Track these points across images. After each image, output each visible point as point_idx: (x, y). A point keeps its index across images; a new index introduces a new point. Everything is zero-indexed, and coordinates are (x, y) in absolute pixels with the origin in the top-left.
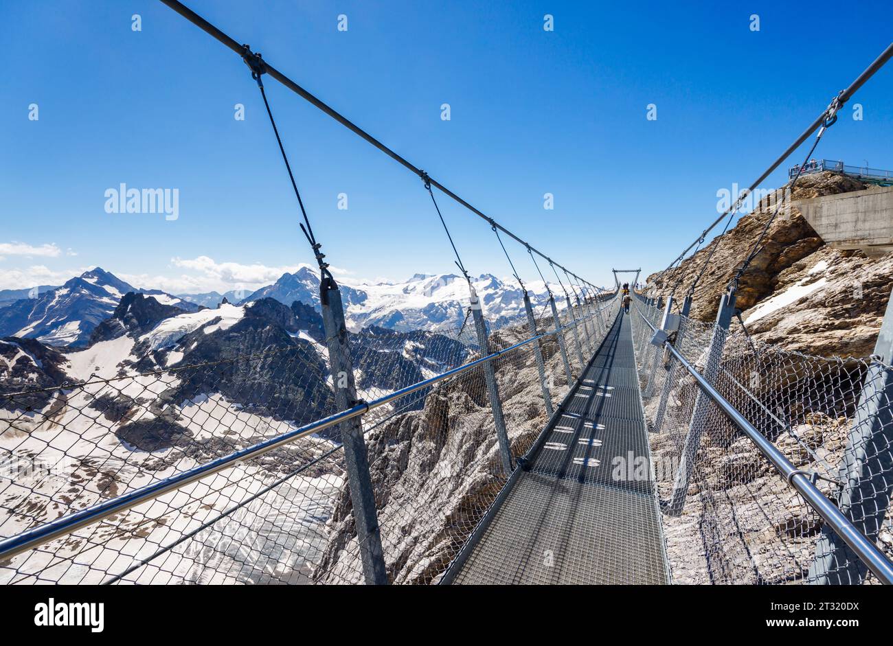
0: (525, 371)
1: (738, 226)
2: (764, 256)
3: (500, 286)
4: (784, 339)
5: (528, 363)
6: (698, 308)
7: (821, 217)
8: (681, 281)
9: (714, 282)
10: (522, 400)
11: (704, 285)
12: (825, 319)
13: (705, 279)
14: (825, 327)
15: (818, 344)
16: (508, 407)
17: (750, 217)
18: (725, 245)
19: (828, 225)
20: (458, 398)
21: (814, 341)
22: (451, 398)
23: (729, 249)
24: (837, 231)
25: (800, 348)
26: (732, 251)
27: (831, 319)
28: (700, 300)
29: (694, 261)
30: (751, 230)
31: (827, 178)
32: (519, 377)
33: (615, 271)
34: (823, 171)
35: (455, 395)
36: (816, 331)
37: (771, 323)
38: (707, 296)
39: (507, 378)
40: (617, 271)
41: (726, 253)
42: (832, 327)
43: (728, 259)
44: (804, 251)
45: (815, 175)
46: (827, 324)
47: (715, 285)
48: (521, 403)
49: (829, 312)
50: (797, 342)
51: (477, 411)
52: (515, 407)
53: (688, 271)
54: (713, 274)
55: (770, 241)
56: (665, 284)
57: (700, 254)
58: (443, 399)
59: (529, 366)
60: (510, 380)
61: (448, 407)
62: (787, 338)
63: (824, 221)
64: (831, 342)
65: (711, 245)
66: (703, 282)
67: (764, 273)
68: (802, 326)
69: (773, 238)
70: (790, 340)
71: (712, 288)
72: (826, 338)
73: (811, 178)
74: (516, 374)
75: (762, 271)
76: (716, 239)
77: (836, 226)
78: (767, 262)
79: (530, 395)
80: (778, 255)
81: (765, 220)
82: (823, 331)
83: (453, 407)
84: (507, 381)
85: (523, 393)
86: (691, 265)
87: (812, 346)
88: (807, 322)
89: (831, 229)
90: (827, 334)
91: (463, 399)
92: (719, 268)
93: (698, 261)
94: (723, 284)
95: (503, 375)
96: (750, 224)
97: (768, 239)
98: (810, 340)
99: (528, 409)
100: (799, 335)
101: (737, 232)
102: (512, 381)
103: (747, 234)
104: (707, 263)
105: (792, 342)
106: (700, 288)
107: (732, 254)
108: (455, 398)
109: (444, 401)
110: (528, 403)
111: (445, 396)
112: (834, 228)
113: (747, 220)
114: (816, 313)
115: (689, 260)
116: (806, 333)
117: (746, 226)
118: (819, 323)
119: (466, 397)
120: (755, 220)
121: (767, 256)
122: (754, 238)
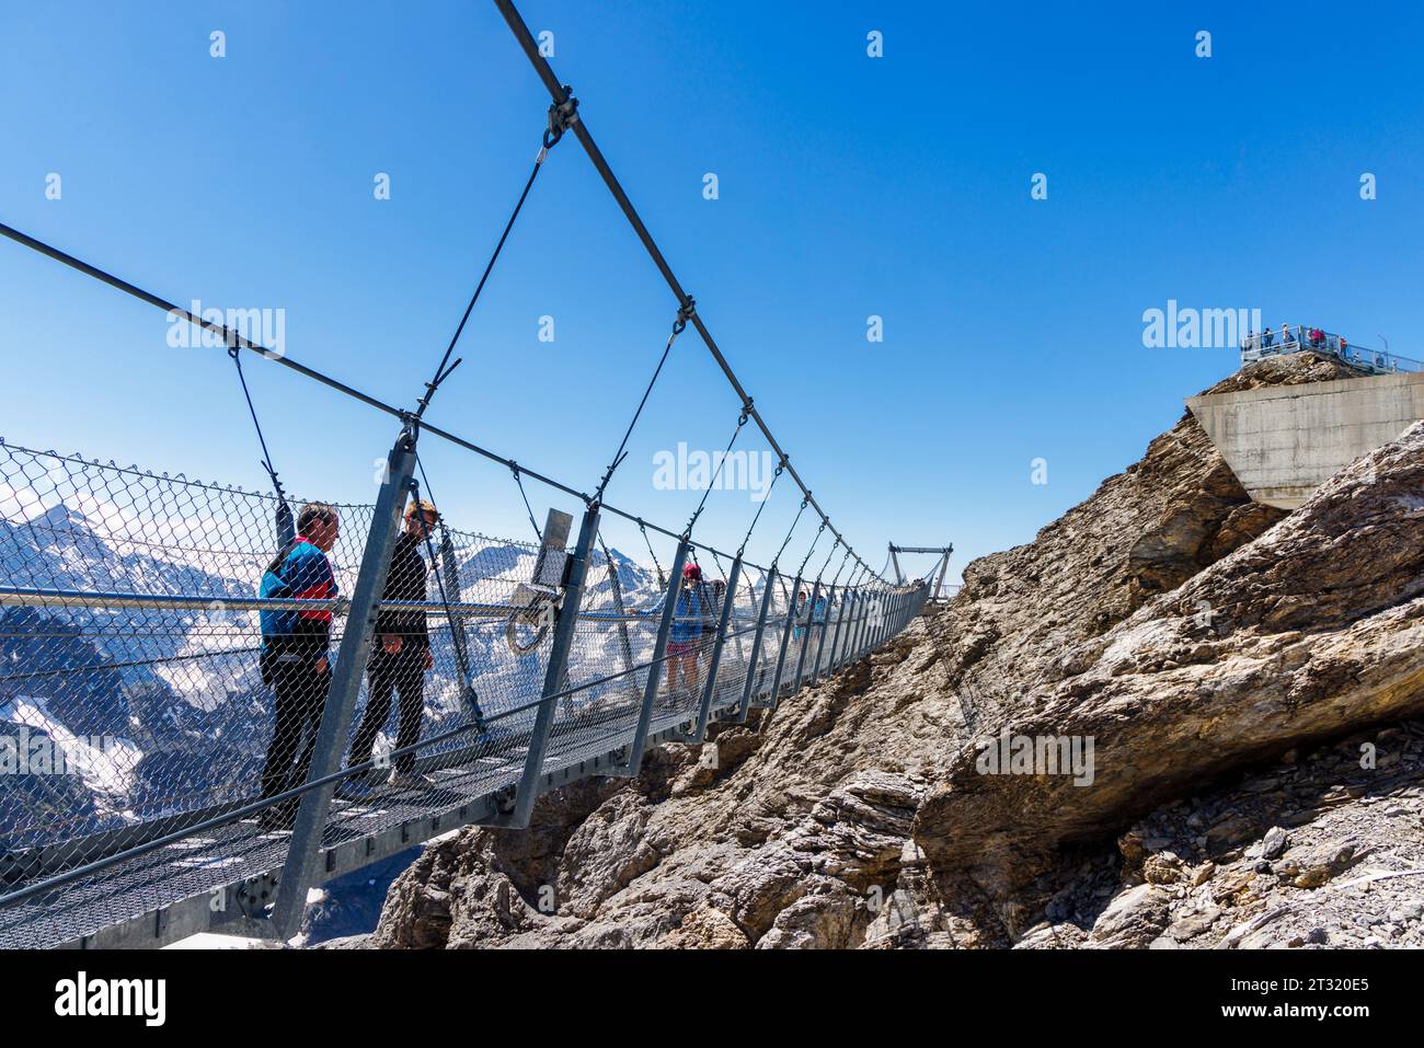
0: (668, 808)
1: (1148, 458)
2: (1192, 525)
3: (641, 582)
4: (1103, 685)
5: (678, 787)
6: (1066, 643)
7: (1236, 434)
8: (1036, 579)
9: (1099, 583)
10: (655, 890)
11: (1080, 589)
12: (1177, 641)
13: (1083, 575)
14: (1174, 660)
15: (1160, 695)
16: (617, 912)
17: (1170, 439)
18: (1124, 497)
19: (1250, 453)
20: (481, 892)
21: (1154, 689)
22: (459, 893)
23: (1131, 507)
24: (1265, 466)
25: (1129, 704)
26: (1136, 512)
27: (1187, 640)
28: (1072, 626)
29: (1062, 531)
30: (1172, 468)
31: (1307, 365)
32: (652, 826)
33: (893, 549)
34: (1301, 350)
35: (473, 882)
36: (1159, 667)
37: (1092, 653)
38: (1084, 615)
39: (618, 829)
40: (899, 550)
41: (1126, 516)
42: (1186, 659)
43: (1128, 530)
44: (1266, 518)
45: (1287, 358)
46: (1177, 653)
47: (1101, 589)
48: (653, 899)
49: (1182, 626)
50: (1126, 692)
51: (531, 927)
52: (633, 912)
53: (1051, 555)
54: (1098, 563)
55: (1201, 492)
56: (1002, 586)
57: (1074, 516)
58: (438, 895)
59: (680, 795)
60: (628, 834)
61: (448, 920)
62: (1109, 683)
63: (1242, 444)
64: (1182, 692)
65: (1096, 497)
66: (1079, 582)
67: (1192, 563)
68: (1137, 657)
69: (1208, 486)
70: (1113, 687)
71: (1096, 596)
72: (1175, 682)
73: (1280, 362)
74: (646, 816)
75: (1190, 559)
76: (1106, 483)
77: (1262, 455)
78: (1198, 539)
79: (677, 877)
80: (1218, 526)
81: (1199, 446)
82: (1171, 668)
83: (463, 918)
84: (618, 837)
85: (662, 869)
86: (1057, 540)
87: (1149, 701)
88: (1147, 648)
89: (1254, 463)
90: (1176, 673)
91: (494, 894)
92: (1110, 550)
93: (1071, 532)
94: (1117, 586)
95: (610, 820)
96: (1169, 453)
97: (1198, 488)
98: (1147, 688)
99: (667, 913)
100: (1131, 676)
101: (1147, 469)
102: (632, 837)
103: (1164, 475)
104: (1087, 536)
105: (1116, 693)
106: (1072, 595)
107: (1135, 519)
108: (469, 893)
109: (439, 903)
110: (670, 898)
111: (444, 884)
112: (1258, 459)
113: (1164, 444)
114: (1162, 629)
115: (1053, 528)
116: (1144, 671)
117: (1162, 457)
118: (1166, 650)
119: (503, 887)
120: (1180, 446)
121: (1198, 527)
122: (1177, 485)
